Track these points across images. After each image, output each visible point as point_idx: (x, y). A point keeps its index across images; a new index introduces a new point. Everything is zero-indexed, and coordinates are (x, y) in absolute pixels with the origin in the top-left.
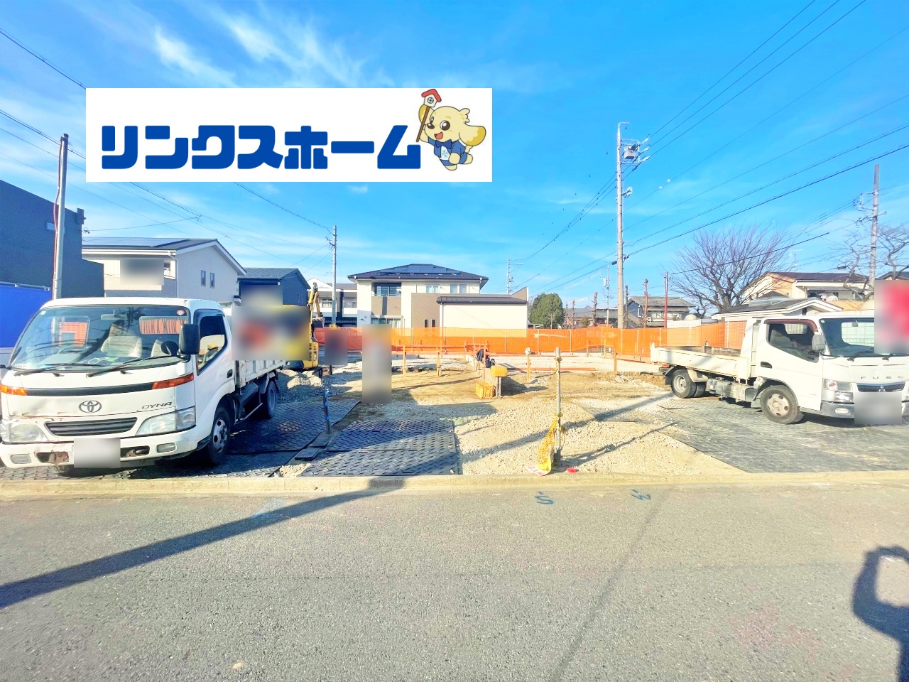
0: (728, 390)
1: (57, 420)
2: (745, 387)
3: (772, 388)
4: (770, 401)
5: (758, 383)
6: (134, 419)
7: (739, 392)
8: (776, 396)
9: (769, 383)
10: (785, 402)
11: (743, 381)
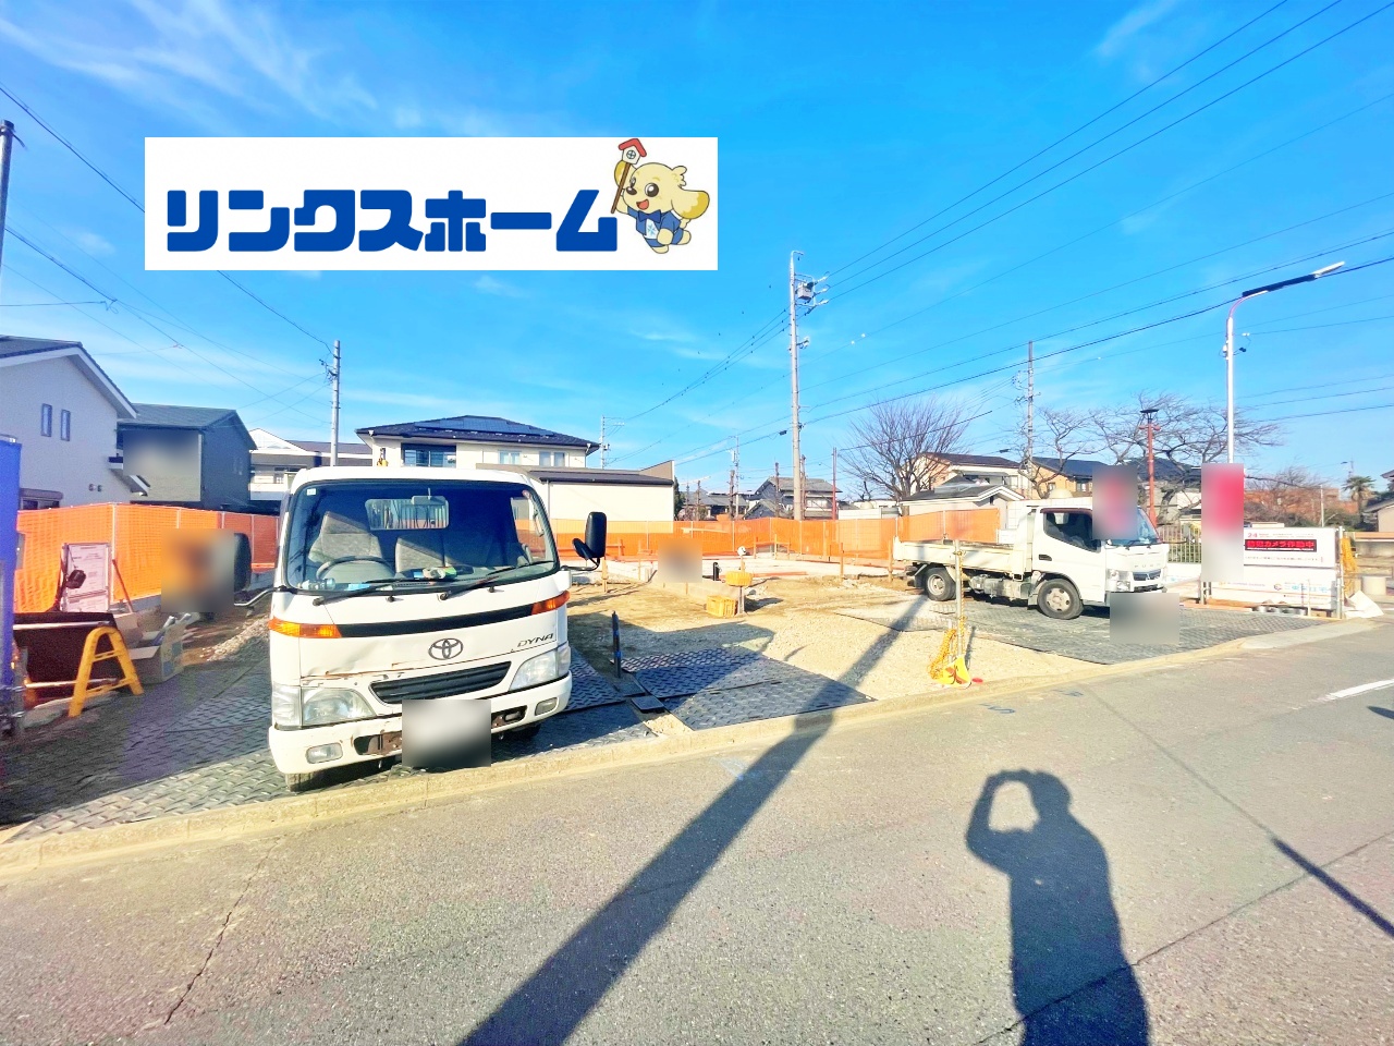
0: (1000, 588)
1: (393, 677)
2: (1018, 584)
3: (1053, 582)
4: (1049, 598)
5: (1036, 577)
6: (506, 665)
7: (1012, 590)
8: (1056, 591)
9: (1049, 576)
10: (1066, 596)
11: (1018, 577)
